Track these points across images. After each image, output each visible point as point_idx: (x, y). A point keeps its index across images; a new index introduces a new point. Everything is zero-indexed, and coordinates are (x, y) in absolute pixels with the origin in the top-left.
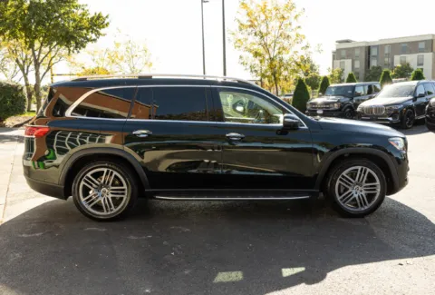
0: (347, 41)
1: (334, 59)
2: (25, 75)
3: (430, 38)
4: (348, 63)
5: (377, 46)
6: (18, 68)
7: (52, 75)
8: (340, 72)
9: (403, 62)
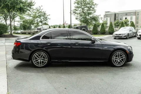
0: (108, 12)
1: (104, 17)
2: (6, 21)
3: (135, 11)
4: (109, 19)
5: (118, 14)
7: (14, 21)
8: (106, 21)
9: (126, 18)
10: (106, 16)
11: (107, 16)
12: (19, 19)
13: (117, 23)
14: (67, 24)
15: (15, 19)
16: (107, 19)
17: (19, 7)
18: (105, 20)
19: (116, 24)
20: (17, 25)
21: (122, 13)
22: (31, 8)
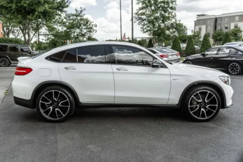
0: (203, 15)
5: (221, 18)
7: (39, 35)
8: (199, 33)
9: (236, 27)
11: (200, 24)
13: (219, 35)
14: (128, 38)
15: (39, 31)
16: (200, 29)
17: (42, 11)
18: (196, 31)
19: (217, 37)
20: (44, 41)
21: (227, 17)
22: (63, 11)
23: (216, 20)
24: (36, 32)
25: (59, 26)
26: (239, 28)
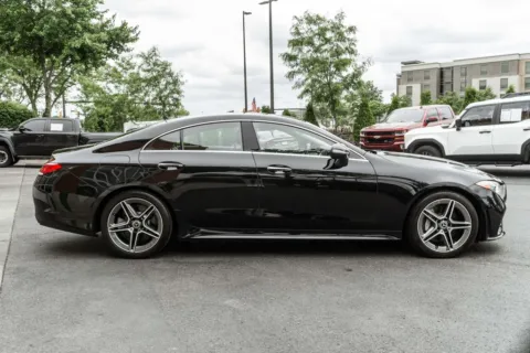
0: (414, 63)
1: (399, 83)
2: (33, 103)
3: (516, 57)
4: (416, 88)
5: (451, 69)
6: (25, 93)
7: (65, 102)
9: (483, 87)
10: (405, 77)
11: (410, 80)
12: (79, 93)
14: (258, 110)
15: (67, 93)
16: (409, 89)
17: (78, 46)
18: (400, 95)
20: (73, 116)
21: (466, 67)
22: (123, 50)
23: (442, 72)
24: (58, 97)
25: (112, 82)
26: (490, 90)
